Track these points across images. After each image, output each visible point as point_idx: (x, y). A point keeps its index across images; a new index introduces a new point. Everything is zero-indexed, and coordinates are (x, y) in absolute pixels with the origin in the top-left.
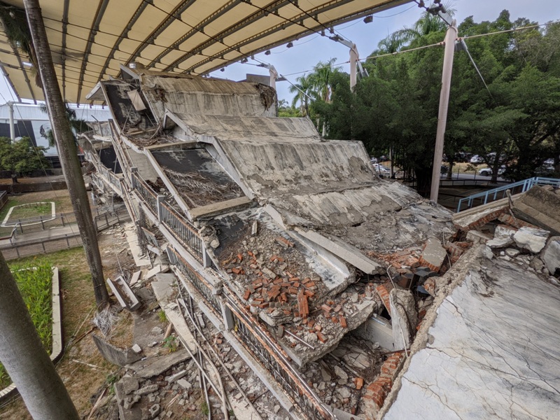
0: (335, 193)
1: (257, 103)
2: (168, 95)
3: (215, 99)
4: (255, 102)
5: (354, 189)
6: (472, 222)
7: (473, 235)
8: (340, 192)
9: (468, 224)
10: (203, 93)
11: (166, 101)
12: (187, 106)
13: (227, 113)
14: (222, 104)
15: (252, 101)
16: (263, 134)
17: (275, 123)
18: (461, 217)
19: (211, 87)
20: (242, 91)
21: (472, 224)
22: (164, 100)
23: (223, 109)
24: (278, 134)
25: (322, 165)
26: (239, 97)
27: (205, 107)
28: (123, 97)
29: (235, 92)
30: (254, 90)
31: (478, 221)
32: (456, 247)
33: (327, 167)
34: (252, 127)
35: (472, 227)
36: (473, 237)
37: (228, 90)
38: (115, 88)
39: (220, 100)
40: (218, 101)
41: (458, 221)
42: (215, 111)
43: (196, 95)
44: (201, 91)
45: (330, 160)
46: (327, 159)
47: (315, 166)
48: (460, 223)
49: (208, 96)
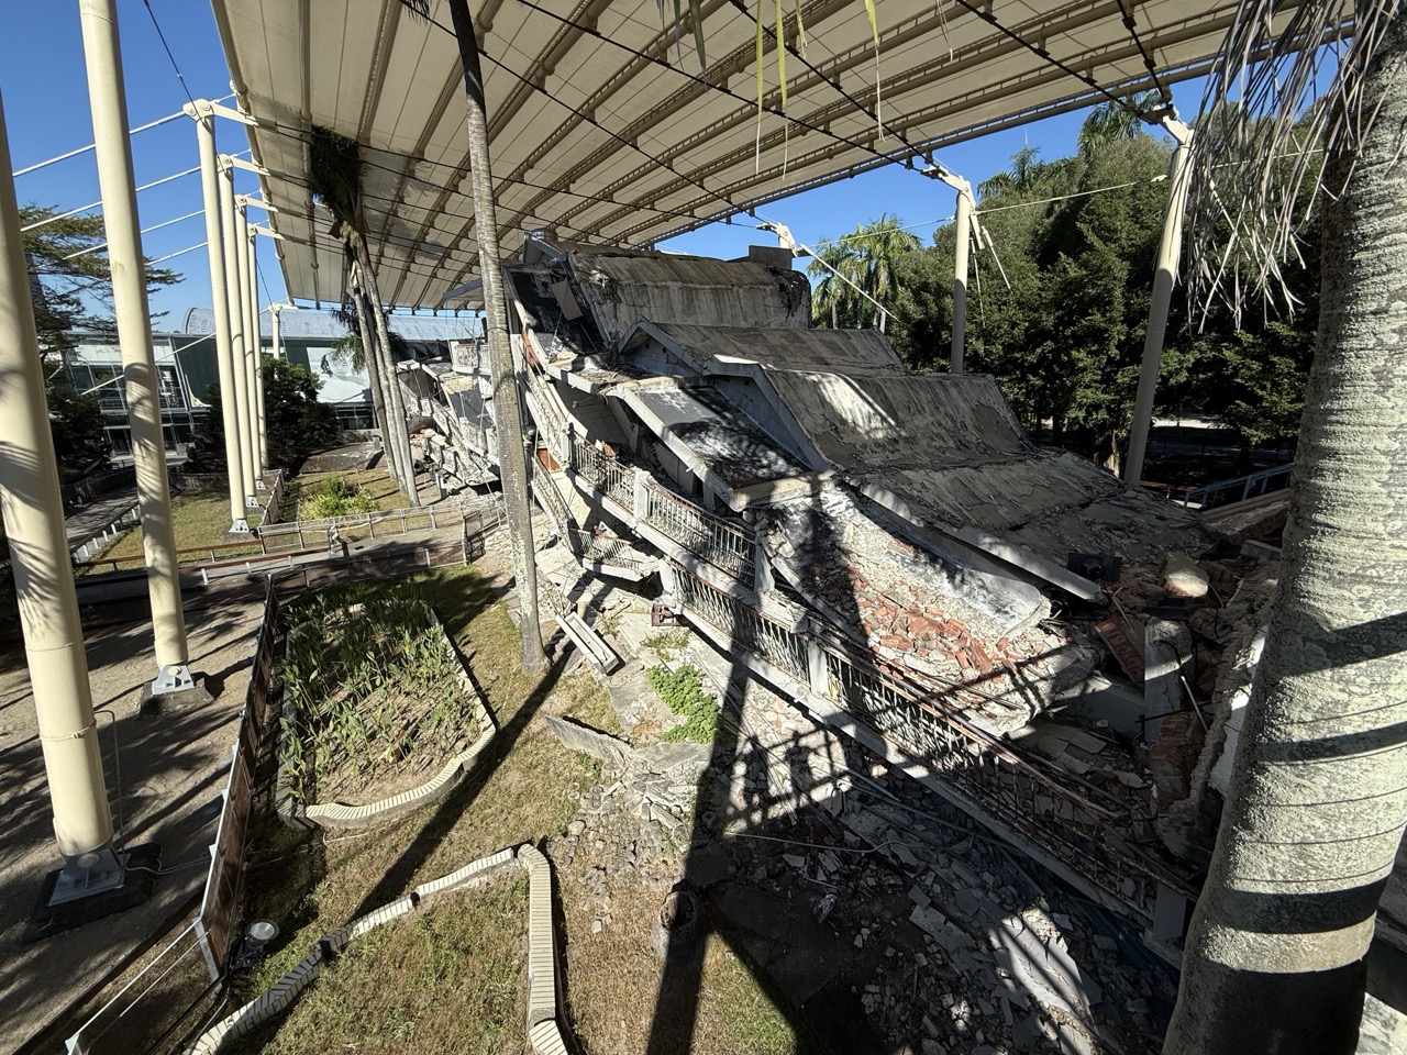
0: (966, 469)
1: (773, 301)
2: (623, 290)
3: (701, 295)
4: (770, 301)
5: (998, 463)
6: (1246, 525)
7: (1253, 546)
8: (975, 468)
9: (1238, 529)
10: (680, 284)
11: (621, 302)
12: (653, 309)
13: (722, 321)
14: (712, 305)
15: (764, 298)
16: (806, 360)
17: (821, 340)
18: (1221, 518)
19: (693, 273)
20: (747, 279)
21: (1248, 530)
22: (617, 301)
23: (715, 315)
24: (829, 361)
25: (931, 419)
26: (741, 291)
27: (684, 312)
28: (542, 295)
29: (734, 281)
30: (767, 277)
31: (1259, 524)
32: (1223, 568)
33: (940, 424)
34: (784, 348)
35: (1249, 533)
36: (1256, 552)
37: (722, 278)
38: (529, 277)
39: (709, 296)
40: (705, 299)
41: (1214, 525)
42: (700, 318)
43: (667, 288)
44: (676, 280)
45: (942, 409)
46: (937, 408)
47: (920, 421)
48: (1221, 527)
49: (689, 290)
